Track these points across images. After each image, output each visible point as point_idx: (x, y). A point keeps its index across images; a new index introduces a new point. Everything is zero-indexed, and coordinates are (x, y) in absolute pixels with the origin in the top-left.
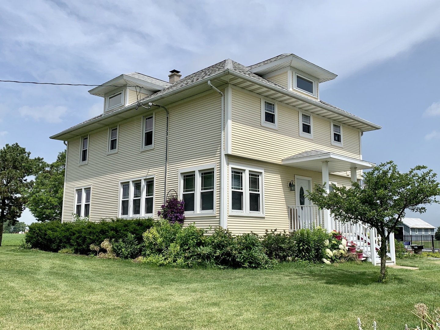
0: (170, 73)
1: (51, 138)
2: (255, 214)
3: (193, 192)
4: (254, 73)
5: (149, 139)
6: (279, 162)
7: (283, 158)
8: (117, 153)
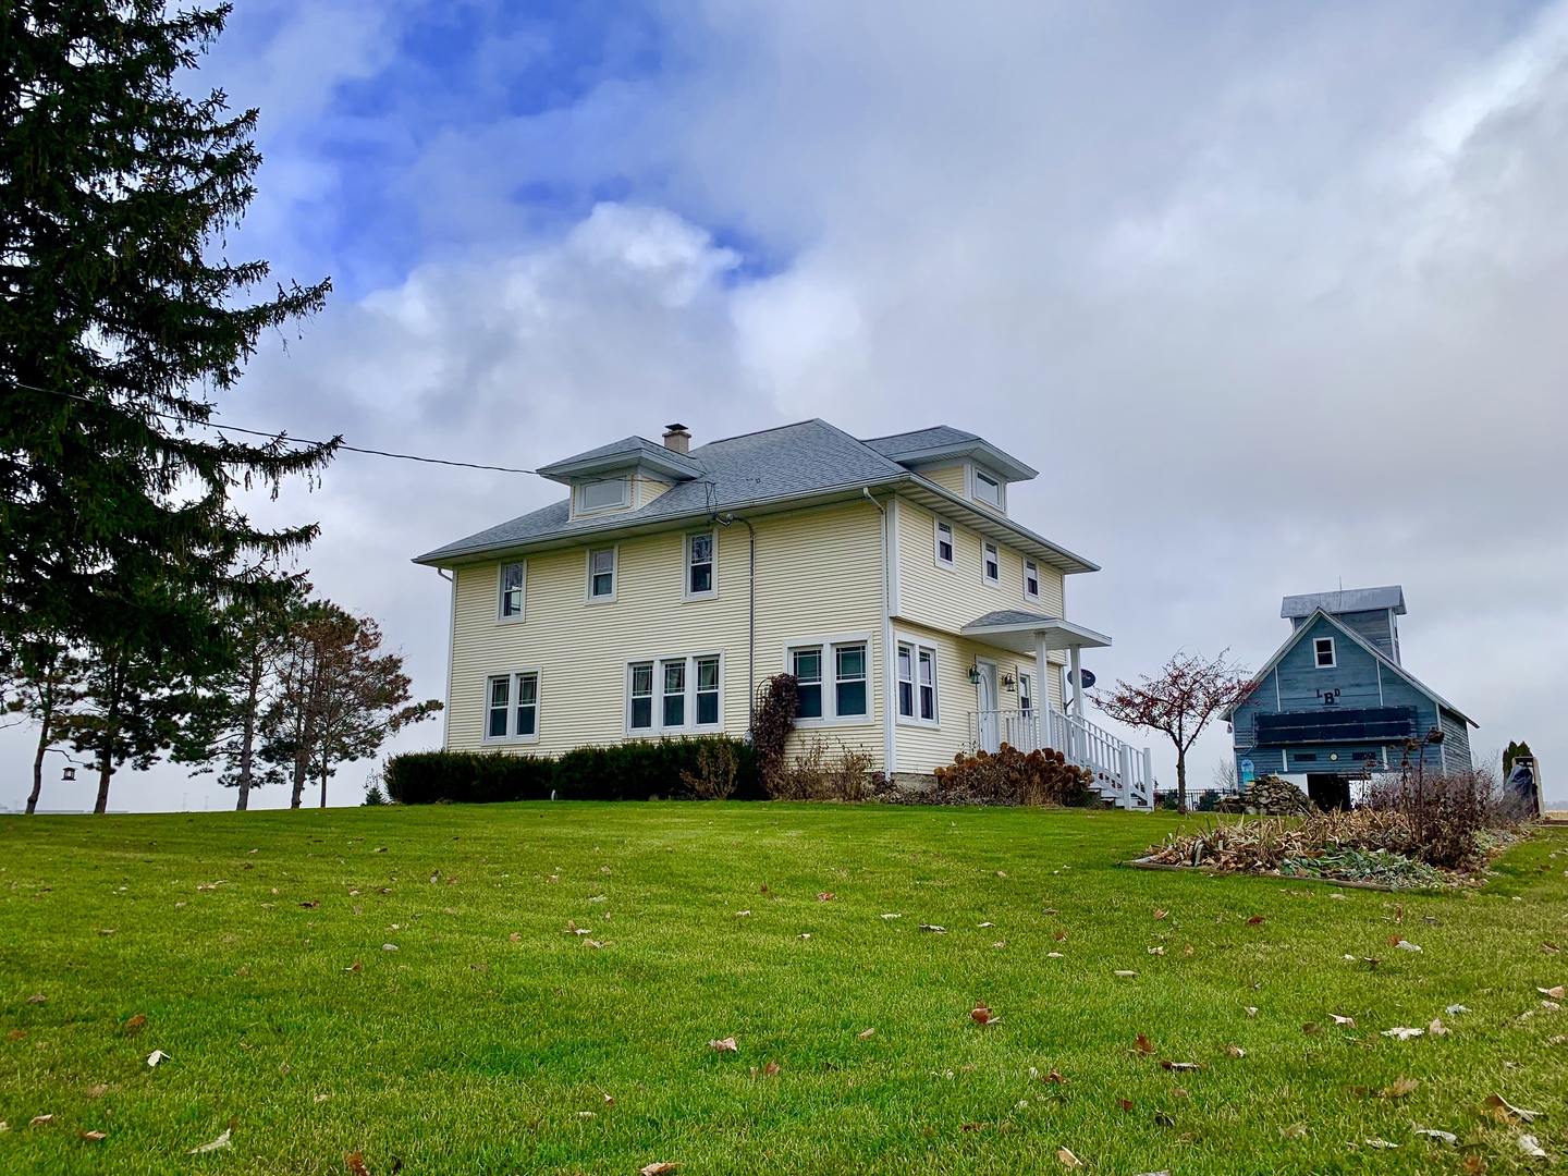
0: (667, 431)
1: (415, 561)
2: (927, 723)
3: (818, 683)
4: (898, 463)
5: (700, 579)
6: (956, 631)
7: (963, 625)
8: (615, 603)
